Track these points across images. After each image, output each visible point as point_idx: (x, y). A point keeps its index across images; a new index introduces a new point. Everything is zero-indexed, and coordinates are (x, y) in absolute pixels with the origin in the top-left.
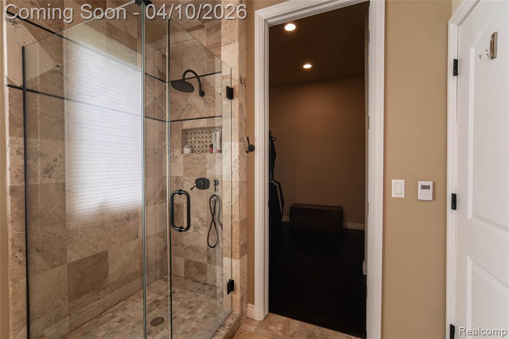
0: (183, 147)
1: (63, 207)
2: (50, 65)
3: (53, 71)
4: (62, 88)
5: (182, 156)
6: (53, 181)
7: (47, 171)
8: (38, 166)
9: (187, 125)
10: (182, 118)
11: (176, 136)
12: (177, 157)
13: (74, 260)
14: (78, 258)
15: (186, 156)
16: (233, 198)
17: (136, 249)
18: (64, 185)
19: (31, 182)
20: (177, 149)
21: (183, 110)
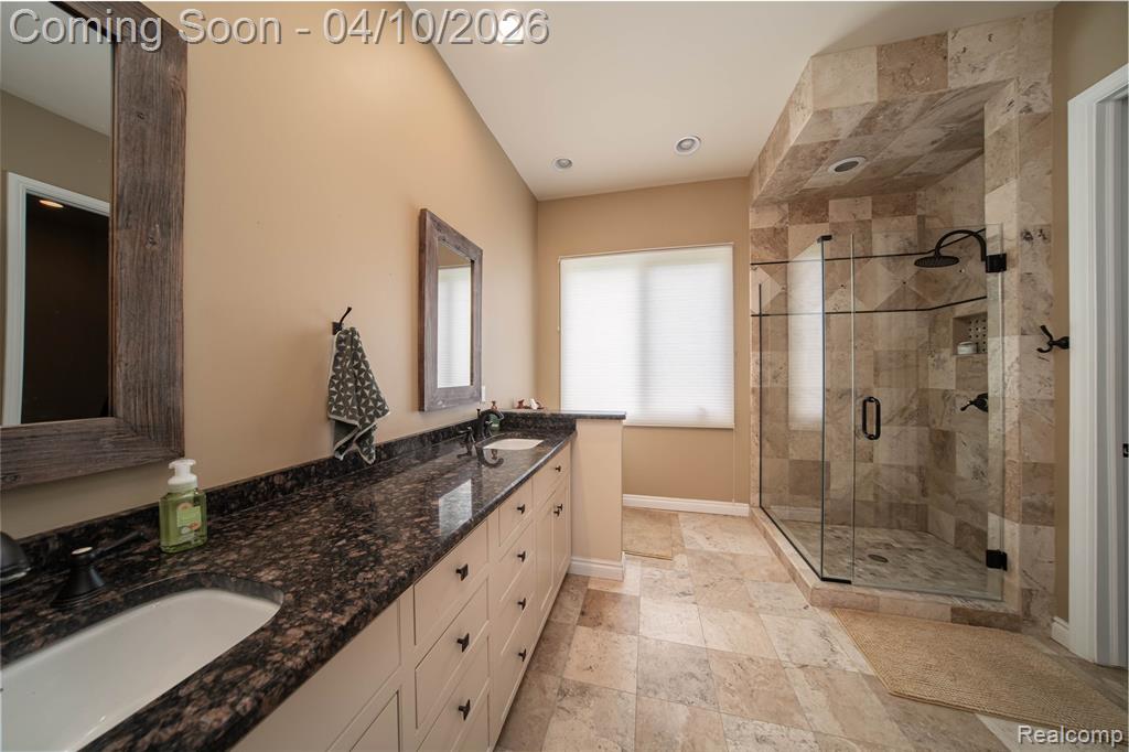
0: (956, 344)
1: (787, 408)
2: (778, 289)
3: (780, 294)
4: (786, 306)
5: (954, 358)
6: (779, 385)
7: (775, 377)
8: (768, 374)
9: (962, 310)
10: (953, 301)
11: (944, 330)
12: (945, 361)
13: (794, 458)
14: (798, 458)
15: (964, 358)
16: (1007, 424)
17: (870, 474)
18: (787, 389)
19: (764, 386)
20: (944, 347)
21: (955, 288)
